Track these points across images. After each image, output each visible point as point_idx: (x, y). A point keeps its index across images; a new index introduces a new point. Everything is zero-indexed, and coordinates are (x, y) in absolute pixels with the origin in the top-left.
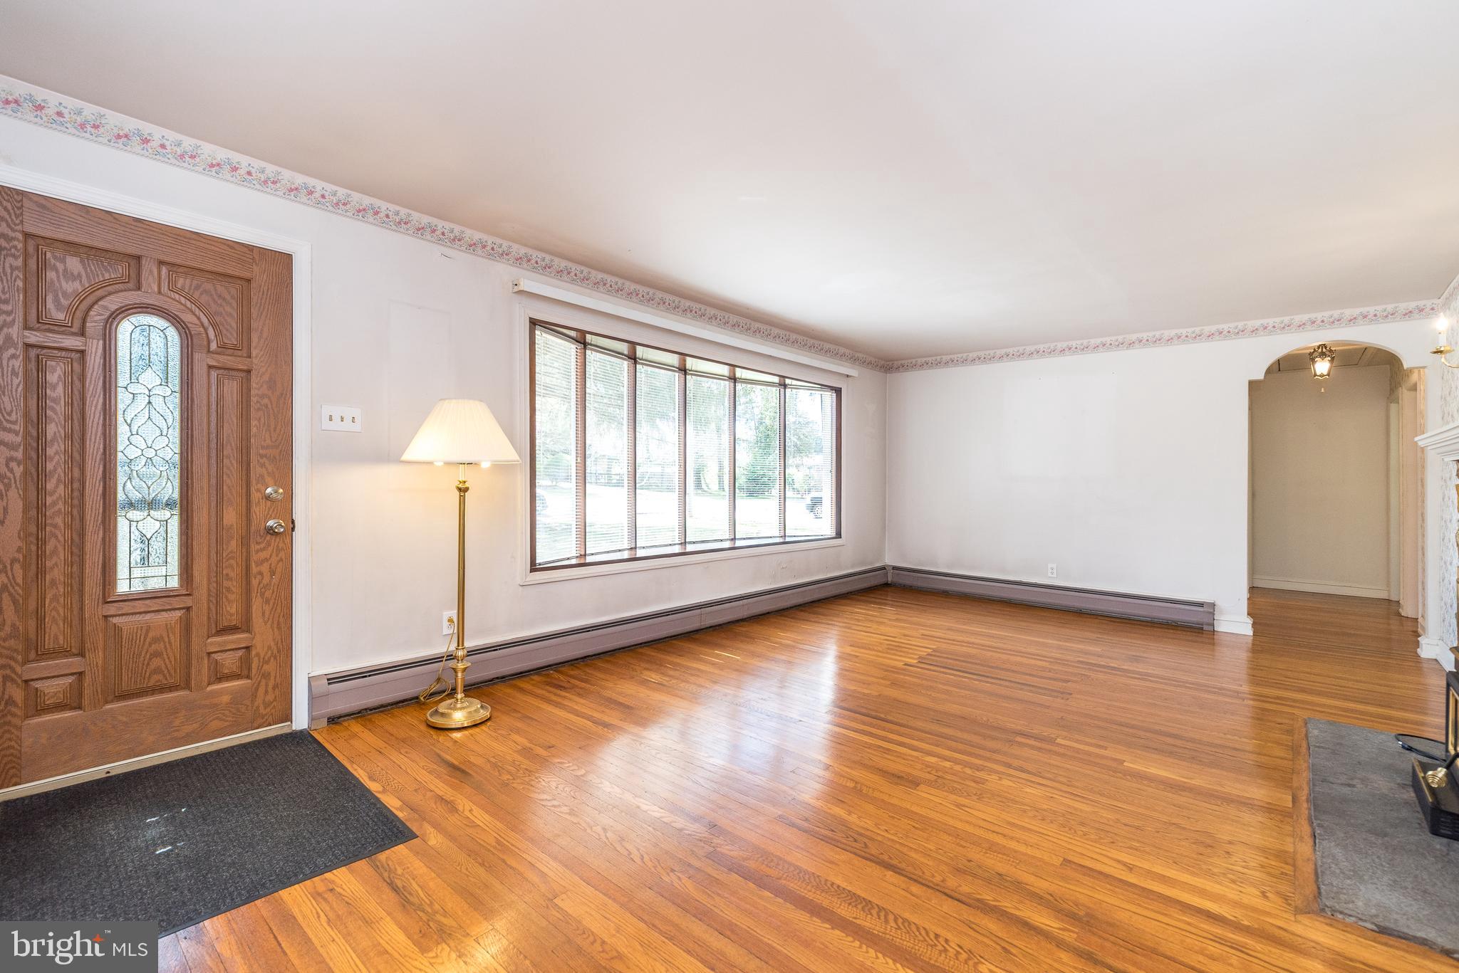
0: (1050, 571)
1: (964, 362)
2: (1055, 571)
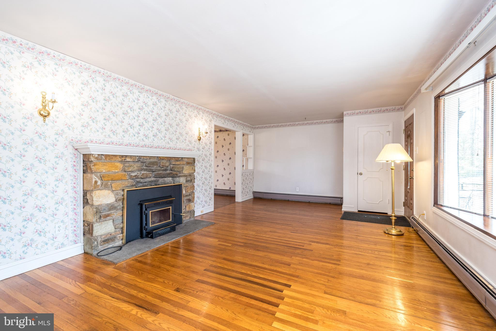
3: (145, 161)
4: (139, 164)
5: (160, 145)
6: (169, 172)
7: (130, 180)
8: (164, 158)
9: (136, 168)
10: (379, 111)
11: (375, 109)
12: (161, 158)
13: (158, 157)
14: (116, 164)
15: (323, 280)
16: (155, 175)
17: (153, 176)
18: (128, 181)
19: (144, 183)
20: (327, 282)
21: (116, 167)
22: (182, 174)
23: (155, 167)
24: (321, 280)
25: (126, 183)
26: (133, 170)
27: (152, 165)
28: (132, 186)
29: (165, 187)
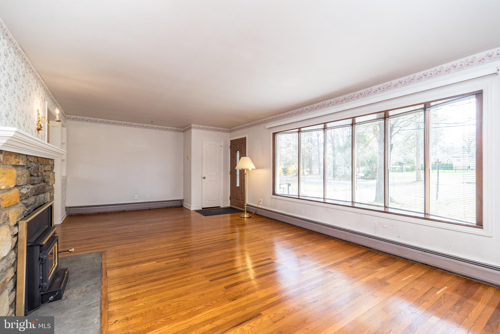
10: (216, 130)
11: (213, 128)
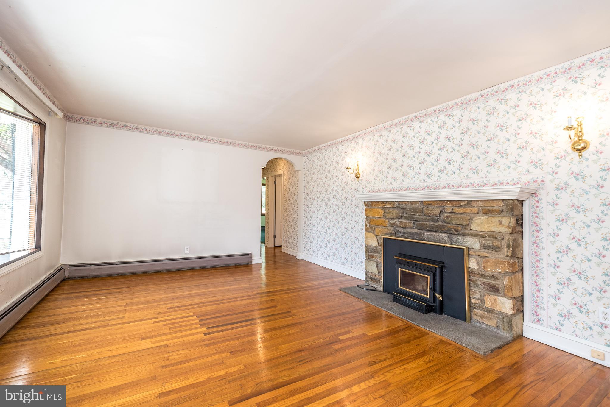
0: (186, 250)
1: (115, 126)
2: (188, 250)
3: (405, 207)
4: (397, 211)
5: (430, 185)
6: (442, 224)
7: (390, 228)
8: (431, 202)
9: (394, 215)
12: (426, 202)
13: (422, 201)
14: (378, 210)
15: (176, 357)
16: (418, 226)
17: (415, 226)
18: (387, 228)
19: (404, 233)
20: (168, 357)
21: (378, 213)
22: (470, 231)
23: (418, 216)
24: (177, 355)
25: (386, 230)
26: (392, 217)
27: (413, 212)
28: (392, 234)
29: (432, 246)
